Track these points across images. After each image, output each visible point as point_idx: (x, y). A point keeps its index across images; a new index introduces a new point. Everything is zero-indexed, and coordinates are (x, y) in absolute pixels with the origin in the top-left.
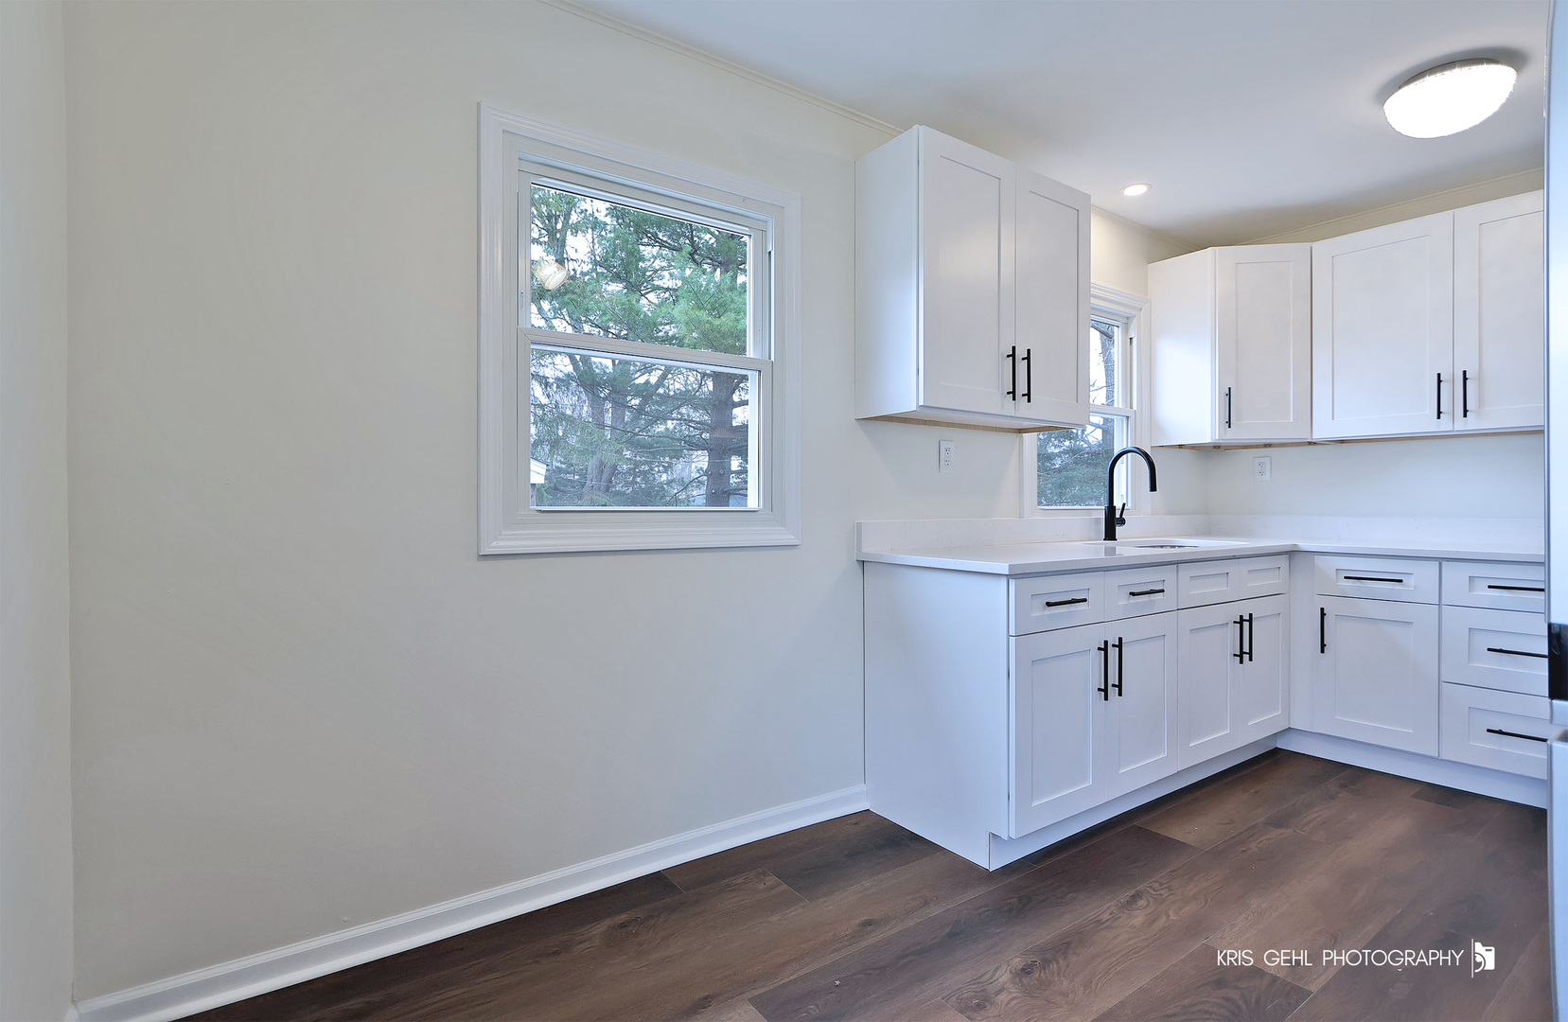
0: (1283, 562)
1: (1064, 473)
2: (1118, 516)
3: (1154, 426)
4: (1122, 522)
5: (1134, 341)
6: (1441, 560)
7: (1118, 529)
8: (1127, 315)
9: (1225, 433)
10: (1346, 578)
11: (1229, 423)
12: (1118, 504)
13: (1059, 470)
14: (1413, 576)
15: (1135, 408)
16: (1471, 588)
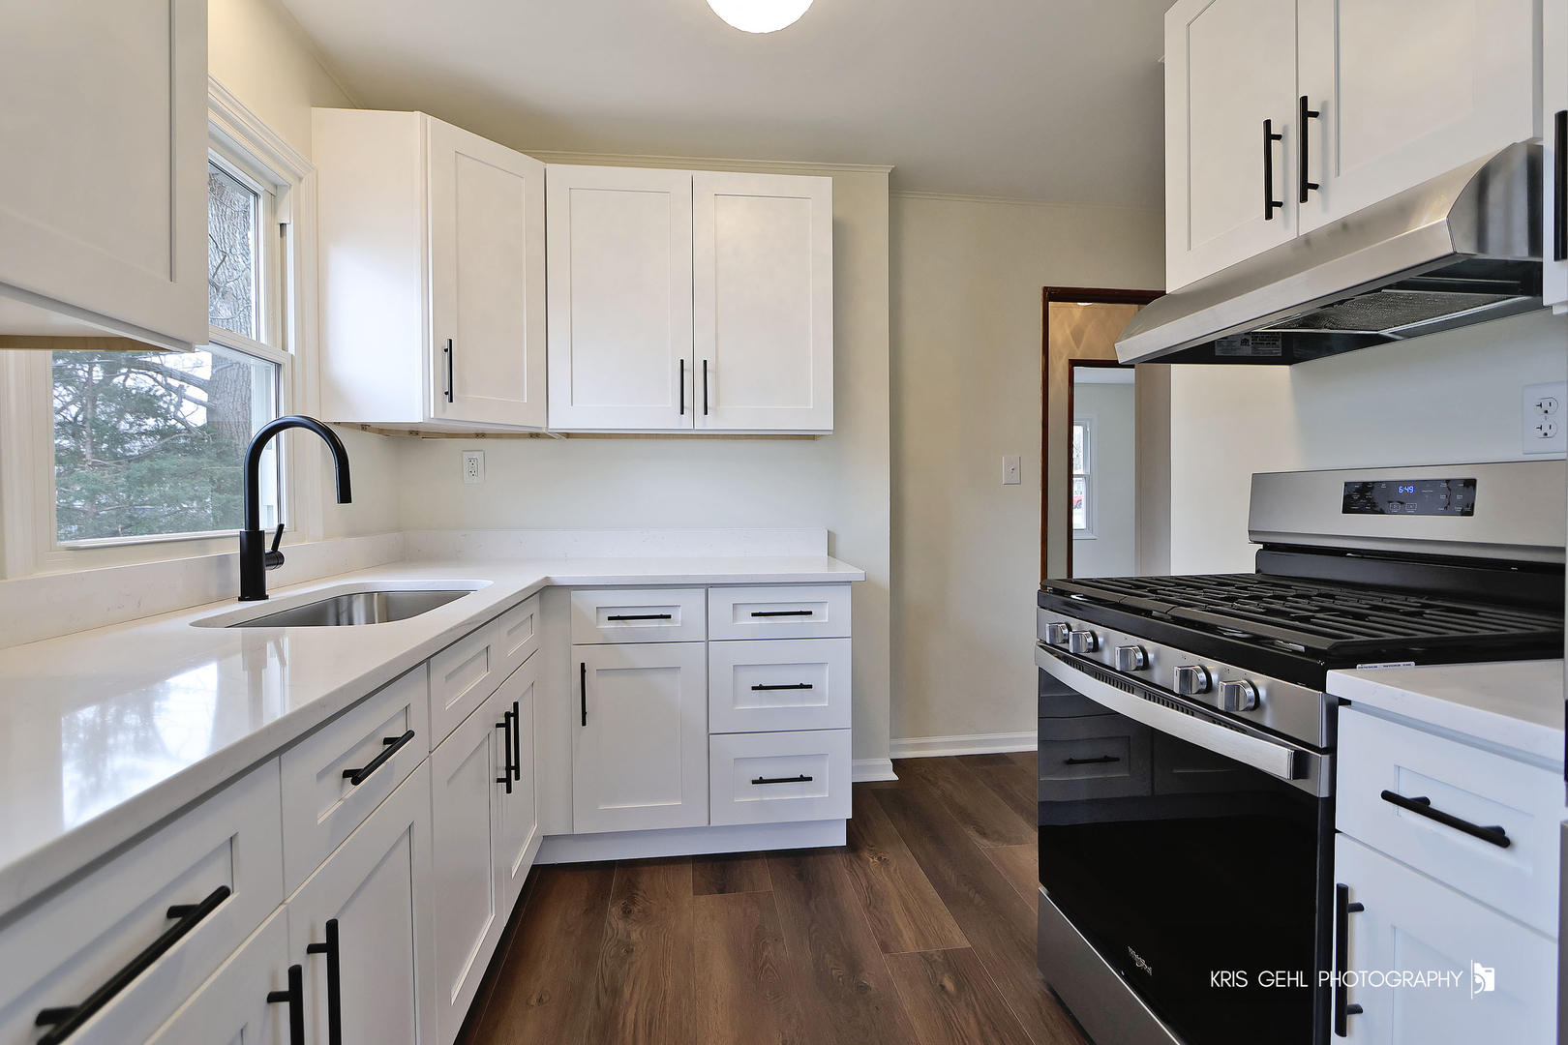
0: (534, 607)
1: (147, 463)
2: (268, 549)
3: (326, 384)
4: (277, 559)
5: (290, 230)
6: (707, 587)
7: (271, 576)
8: (279, 181)
9: (444, 410)
10: (610, 618)
11: (450, 394)
12: (267, 523)
13: (139, 459)
14: (680, 609)
15: (292, 349)
16: (735, 618)
